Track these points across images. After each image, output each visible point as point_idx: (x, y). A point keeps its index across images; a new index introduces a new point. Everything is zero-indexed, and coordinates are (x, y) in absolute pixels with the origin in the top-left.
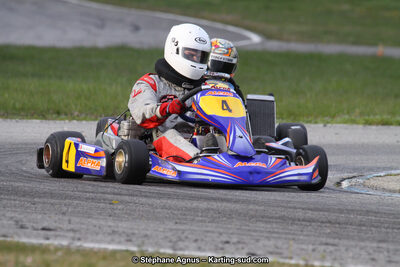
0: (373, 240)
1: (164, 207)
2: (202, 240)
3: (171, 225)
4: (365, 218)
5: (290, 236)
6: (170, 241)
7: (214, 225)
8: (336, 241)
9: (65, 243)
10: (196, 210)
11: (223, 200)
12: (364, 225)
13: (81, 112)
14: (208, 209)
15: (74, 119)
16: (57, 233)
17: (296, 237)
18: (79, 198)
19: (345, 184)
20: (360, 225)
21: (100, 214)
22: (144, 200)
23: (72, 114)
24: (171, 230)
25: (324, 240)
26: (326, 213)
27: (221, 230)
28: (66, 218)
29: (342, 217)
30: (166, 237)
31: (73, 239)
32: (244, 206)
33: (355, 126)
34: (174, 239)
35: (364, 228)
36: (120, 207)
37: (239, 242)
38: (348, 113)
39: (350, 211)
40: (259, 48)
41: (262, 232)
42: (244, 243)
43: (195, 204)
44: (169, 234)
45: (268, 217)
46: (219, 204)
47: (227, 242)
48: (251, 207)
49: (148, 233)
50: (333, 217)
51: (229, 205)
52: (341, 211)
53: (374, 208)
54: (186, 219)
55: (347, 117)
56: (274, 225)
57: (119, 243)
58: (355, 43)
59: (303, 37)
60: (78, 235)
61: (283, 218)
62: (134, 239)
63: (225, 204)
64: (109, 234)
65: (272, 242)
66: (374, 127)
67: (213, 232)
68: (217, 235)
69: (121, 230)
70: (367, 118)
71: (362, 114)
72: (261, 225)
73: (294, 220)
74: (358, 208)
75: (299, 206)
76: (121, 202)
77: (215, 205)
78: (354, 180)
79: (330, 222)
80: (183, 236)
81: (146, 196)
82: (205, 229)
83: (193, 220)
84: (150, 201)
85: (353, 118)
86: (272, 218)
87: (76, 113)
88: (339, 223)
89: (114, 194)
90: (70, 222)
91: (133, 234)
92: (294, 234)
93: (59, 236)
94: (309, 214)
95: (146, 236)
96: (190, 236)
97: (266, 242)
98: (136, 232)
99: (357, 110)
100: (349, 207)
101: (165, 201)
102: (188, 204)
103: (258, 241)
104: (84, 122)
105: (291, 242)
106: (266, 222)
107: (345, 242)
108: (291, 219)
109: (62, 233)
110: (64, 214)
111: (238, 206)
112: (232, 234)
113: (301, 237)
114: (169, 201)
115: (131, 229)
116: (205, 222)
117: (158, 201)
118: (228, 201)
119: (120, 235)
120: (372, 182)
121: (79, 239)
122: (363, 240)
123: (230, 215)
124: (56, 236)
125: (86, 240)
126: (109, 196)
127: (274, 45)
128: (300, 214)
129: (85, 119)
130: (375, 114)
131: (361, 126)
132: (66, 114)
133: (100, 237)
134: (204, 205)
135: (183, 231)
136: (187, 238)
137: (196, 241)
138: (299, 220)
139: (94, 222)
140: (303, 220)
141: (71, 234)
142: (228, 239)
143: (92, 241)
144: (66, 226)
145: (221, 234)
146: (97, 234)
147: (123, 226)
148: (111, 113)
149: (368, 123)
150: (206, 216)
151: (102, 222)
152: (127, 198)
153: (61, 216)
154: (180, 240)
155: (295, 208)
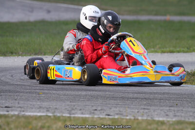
0: (167, 106)
1: (64, 95)
2: (84, 109)
3: (68, 103)
4: (162, 96)
5: (127, 106)
6: (68, 110)
7: (89, 102)
8: (149, 107)
9: (16, 113)
10: (80, 96)
11: (93, 91)
12: (162, 99)
13: (23, 52)
14: (86, 95)
15: (19, 55)
16: (13, 109)
17: (129, 106)
18: (23, 92)
20: (160, 100)
21: (33, 99)
22: (54, 92)
23: (18, 53)
24: (68, 105)
25: (143, 107)
26: (144, 95)
27: (93, 104)
28: (17, 102)
29: (152, 96)
30: (66, 109)
31: (21, 111)
32: (103, 93)
33: (157, 54)
34: (70, 109)
35: (162, 101)
36: (43, 95)
37: (101, 110)
38: (153, 48)
39: (155, 93)
41: (113, 104)
42: (104, 110)
43: (80, 93)
44: (67, 107)
45: (115, 97)
46: (92, 92)
47: (96, 110)
48: (107, 93)
49: (57, 107)
50: (147, 96)
51: (96, 92)
52: (151, 93)
53: (167, 91)
54: (75, 100)
55: (153, 49)
56: (119, 101)
57: (43, 112)
58: (156, 15)
59: (130, 13)
60: (23, 109)
61: (123, 98)
62: (50, 110)
63: (94, 92)
64: (38, 108)
65: (118, 109)
66: (166, 54)
67: (89, 105)
68: (90, 106)
69: (43, 106)
70: (162, 49)
71: (160, 48)
72: (112, 102)
73: (128, 99)
74: (159, 91)
75: (130, 92)
76: (44, 93)
77: (89, 93)
79: (145, 99)
80: (74, 108)
81: (56, 90)
82: (84, 104)
83: (79, 100)
84: (58, 92)
85: (156, 50)
86: (117, 98)
87: (21, 53)
88: (150, 99)
89: (40, 90)
90: (18, 103)
91: (50, 108)
92: (128, 105)
93: (14, 110)
94: (136, 95)
95: (56, 108)
96: (77, 108)
97: (115, 109)
98: (51, 107)
99: (158, 46)
100: (155, 91)
101: (65, 92)
102: (77, 93)
103: (111, 109)
104: (25, 57)
105: (127, 109)
106: (115, 100)
107: (154, 108)
108: (127, 98)
109: (15, 109)
110: (16, 100)
111: (100, 93)
112: (98, 106)
113: (132, 106)
114: (67, 92)
115: (49, 105)
116: (84, 101)
117: (62, 92)
118: (96, 91)
119: (43, 108)
121: (23, 111)
122: (162, 106)
123: (97, 97)
124: (12, 110)
125: (27, 111)
126: (38, 91)
128: (131, 95)
129: (25, 56)
130: (166, 48)
131: (160, 54)
132: (16, 53)
133: (33, 110)
134: (84, 93)
135: (74, 106)
136: (76, 108)
137: (81, 110)
138: (130, 98)
139: (31, 103)
140: (133, 98)
141: (19, 109)
142: (96, 108)
143: (30, 112)
144: (17, 105)
145: (92, 106)
146: (32, 108)
147: (45, 104)
148: (37, 52)
149: (163, 52)
150: (85, 98)
151: (34, 103)
152: (46, 91)
153: (14, 101)
154: (73, 109)
155: (128, 93)
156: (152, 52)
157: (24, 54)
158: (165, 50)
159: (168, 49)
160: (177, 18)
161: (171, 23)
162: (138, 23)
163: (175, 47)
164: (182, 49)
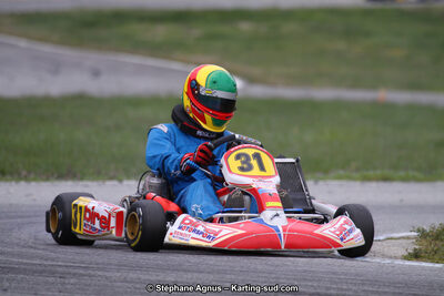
156: (340, 178)
157: (32, 176)
158: (371, 173)
159: (379, 173)
160: (402, 97)
161: (388, 107)
162: (313, 106)
163: (395, 167)
164: (411, 173)
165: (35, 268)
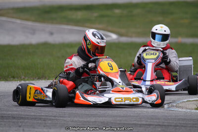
19: (166, 106)
40: (117, 41)
78: (170, 104)
120: (180, 105)
127: (124, 39)
165: (32, 117)
